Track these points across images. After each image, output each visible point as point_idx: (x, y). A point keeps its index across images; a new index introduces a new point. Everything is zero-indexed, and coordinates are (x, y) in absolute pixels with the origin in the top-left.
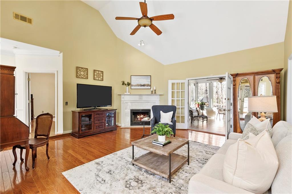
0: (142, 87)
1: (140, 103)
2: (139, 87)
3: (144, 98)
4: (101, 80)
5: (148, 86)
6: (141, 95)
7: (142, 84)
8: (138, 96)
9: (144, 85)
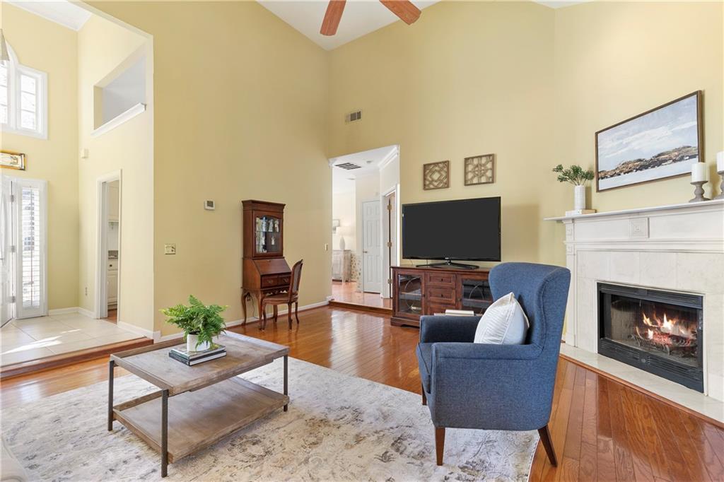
0: (650, 170)
1: (636, 254)
2: (634, 173)
3: (662, 228)
4: (489, 183)
5: (682, 159)
6: (638, 213)
7: (648, 158)
8: (625, 222)
9: (657, 162)
